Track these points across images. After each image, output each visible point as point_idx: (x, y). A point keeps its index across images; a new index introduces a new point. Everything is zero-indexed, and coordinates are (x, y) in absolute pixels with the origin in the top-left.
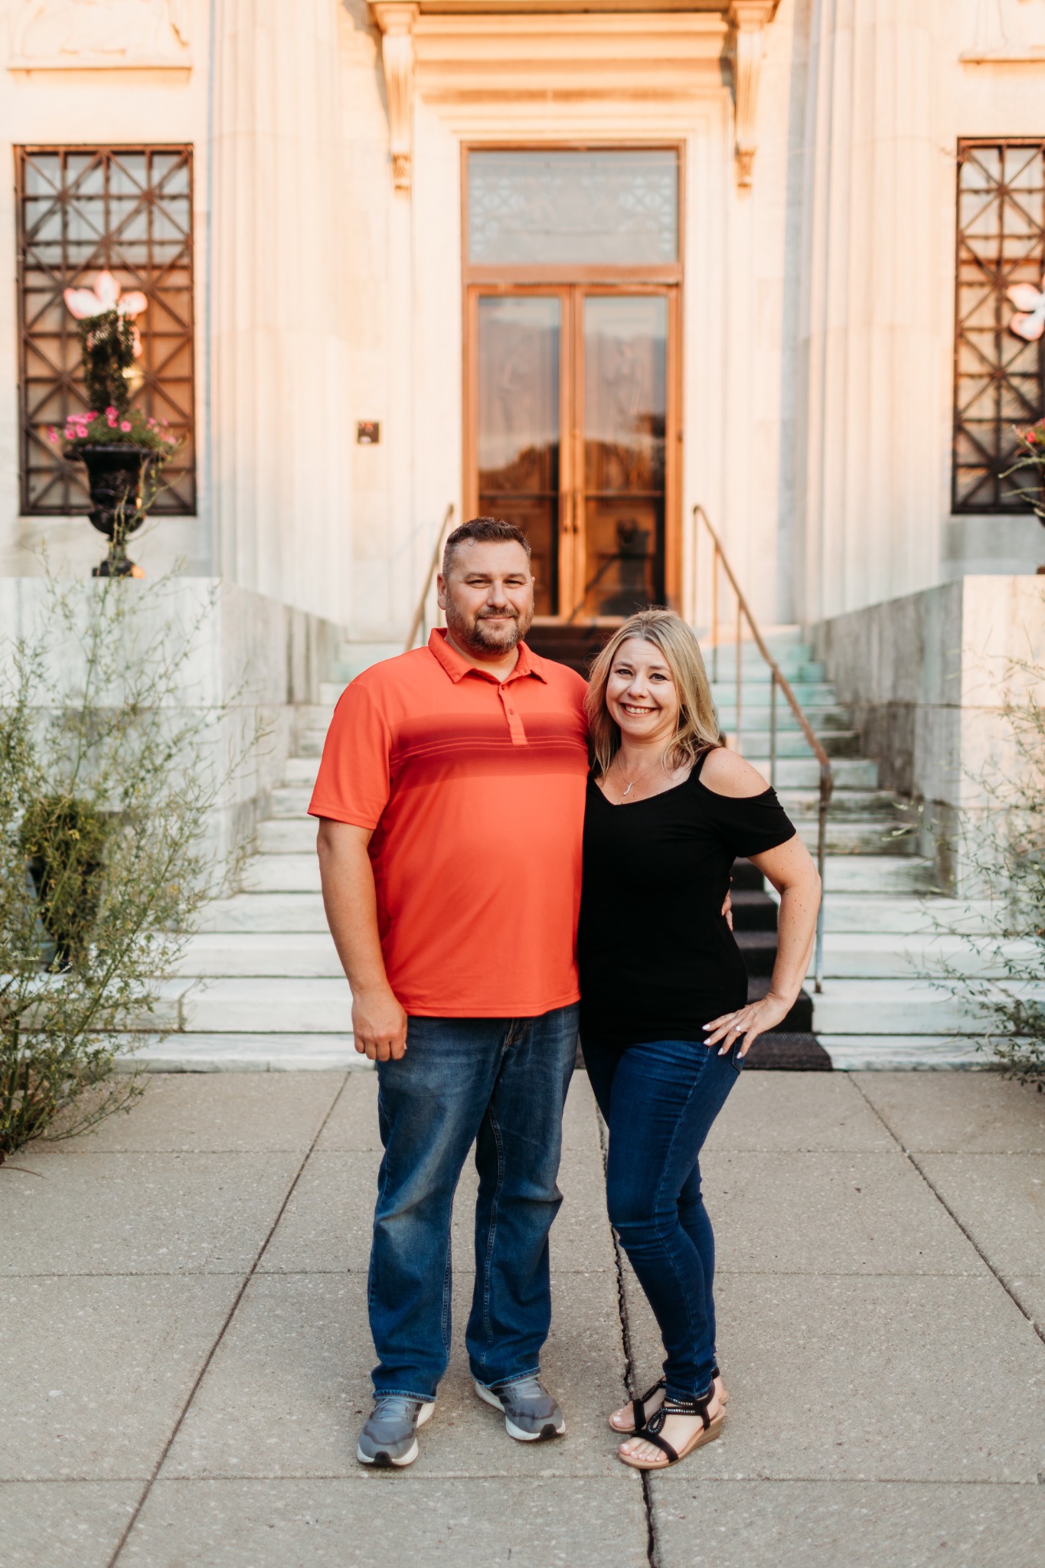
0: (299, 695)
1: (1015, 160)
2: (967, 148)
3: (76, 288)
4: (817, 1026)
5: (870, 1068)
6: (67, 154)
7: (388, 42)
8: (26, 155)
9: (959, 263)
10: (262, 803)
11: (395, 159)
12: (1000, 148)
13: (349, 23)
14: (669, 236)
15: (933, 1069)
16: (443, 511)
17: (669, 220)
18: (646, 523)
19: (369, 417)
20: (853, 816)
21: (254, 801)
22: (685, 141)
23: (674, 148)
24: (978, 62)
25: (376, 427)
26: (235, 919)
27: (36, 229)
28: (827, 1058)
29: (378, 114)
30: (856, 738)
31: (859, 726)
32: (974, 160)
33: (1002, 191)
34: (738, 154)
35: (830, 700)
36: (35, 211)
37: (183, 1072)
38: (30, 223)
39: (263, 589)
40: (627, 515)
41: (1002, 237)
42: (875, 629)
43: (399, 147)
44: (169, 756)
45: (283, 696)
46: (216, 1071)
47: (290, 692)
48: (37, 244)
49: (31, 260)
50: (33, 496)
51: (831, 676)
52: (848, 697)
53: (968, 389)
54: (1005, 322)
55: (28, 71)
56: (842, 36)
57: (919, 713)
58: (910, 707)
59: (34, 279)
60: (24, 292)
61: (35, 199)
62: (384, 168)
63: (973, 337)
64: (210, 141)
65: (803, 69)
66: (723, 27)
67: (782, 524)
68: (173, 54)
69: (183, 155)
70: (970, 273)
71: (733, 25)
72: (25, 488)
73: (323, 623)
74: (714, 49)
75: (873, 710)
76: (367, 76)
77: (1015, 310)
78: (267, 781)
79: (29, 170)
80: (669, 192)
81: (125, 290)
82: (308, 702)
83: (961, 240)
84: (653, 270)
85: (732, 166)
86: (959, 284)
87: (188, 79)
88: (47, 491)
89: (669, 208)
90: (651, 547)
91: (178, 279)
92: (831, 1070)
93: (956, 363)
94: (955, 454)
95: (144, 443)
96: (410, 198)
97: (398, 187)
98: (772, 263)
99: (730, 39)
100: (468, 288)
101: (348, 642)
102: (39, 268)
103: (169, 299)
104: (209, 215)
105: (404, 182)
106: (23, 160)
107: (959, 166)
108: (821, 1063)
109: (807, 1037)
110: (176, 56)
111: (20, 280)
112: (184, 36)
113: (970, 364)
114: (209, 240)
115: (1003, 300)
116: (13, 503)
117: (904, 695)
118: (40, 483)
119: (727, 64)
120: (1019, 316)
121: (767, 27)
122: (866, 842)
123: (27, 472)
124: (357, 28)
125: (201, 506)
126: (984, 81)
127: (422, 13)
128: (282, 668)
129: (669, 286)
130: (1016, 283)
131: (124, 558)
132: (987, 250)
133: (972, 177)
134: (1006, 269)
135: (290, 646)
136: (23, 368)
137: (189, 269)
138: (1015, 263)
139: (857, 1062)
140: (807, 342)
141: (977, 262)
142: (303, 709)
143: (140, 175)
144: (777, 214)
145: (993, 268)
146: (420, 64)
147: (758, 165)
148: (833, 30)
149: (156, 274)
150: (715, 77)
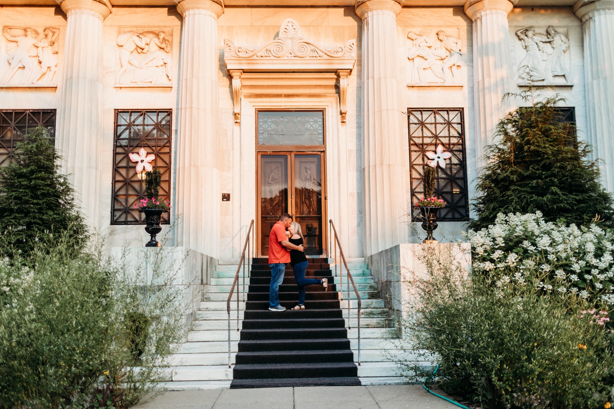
0: (204, 282)
1: (426, 115)
2: (411, 111)
3: (133, 153)
4: (358, 375)
5: (372, 385)
6: (132, 112)
7: (233, 80)
8: (118, 112)
9: (410, 145)
10: (193, 315)
11: (235, 114)
12: (421, 111)
13: (221, 75)
14: (321, 136)
15: (390, 384)
16: (250, 222)
17: (321, 131)
18: (315, 225)
19: (226, 192)
20: (376, 316)
21: (192, 314)
22: (325, 109)
23: (322, 111)
24: (413, 87)
25: (229, 195)
26: (187, 349)
27: (120, 135)
28: (360, 382)
29: (230, 101)
30: (379, 292)
31: (379, 289)
32: (412, 114)
33: (422, 124)
34: (341, 113)
35: (372, 281)
36: (121, 129)
37: (174, 391)
38: (118, 133)
39: (192, 247)
40: (310, 222)
41: (423, 137)
42: (382, 259)
43: (237, 111)
44: (174, 297)
45: (200, 281)
46: (184, 390)
47: (202, 280)
48: (120, 139)
49: (118, 144)
50: (115, 218)
51: (373, 274)
52: (377, 280)
53: (415, 183)
54: (425, 163)
55: (121, 88)
56: (370, 81)
57: (392, 283)
58: (390, 282)
59: (119, 150)
60: (115, 154)
61: (120, 126)
62: (232, 117)
63: (416, 167)
64: (177, 109)
65: (360, 88)
66: (336, 77)
67: (359, 225)
68: (167, 83)
69: (169, 112)
70: (414, 148)
71: (339, 76)
72: (113, 215)
73: (211, 258)
74: (333, 82)
75: (382, 283)
76: (227, 90)
77: (429, 159)
78: (195, 308)
79: (119, 116)
80: (321, 123)
81: (148, 154)
82: (207, 284)
83: (410, 138)
84: (316, 147)
85: (339, 117)
86: (410, 151)
87: (171, 90)
88: (120, 216)
89: (321, 128)
90: (317, 233)
91: (166, 150)
92: (361, 385)
93: (411, 175)
94: (412, 203)
95: (162, 207)
96: (240, 126)
97: (236, 122)
98: (353, 145)
99: (338, 80)
100: (258, 153)
101: (219, 264)
102: (121, 146)
103: (162, 156)
104: (176, 131)
105: (238, 121)
106: (117, 114)
107: (409, 117)
108: (359, 384)
109: (356, 378)
110: (168, 84)
111: (114, 150)
112: (170, 78)
113: (415, 175)
114: (176, 138)
115: (424, 155)
116: (109, 221)
117: (389, 279)
118: (118, 214)
119: (337, 87)
120: (430, 161)
121: (349, 76)
122: (379, 323)
123: (114, 210)
124: (224, 76)
125: (172, 221)
126: (415, 91)
127: (244, 72)
128: (200, 273)
129: (321, 152)
130: (428, 151)
131: (155, 241)
132: (419, 141)
133: (413, 119)
134: (425, 147)
135: (202, 266)
136: (114, 178)
137: (170, 147)
138: (427, 145)
139: (368, 383)
140: (364, 169)
141: (416, 144)
142: (206, 286)
143: (154, 118)
144: (354, 130)
145: (421, 146)
146: (243, 86)
147: (347, 116)
148: (368, 79)
149: (159, 148)
150: (334, 91)
